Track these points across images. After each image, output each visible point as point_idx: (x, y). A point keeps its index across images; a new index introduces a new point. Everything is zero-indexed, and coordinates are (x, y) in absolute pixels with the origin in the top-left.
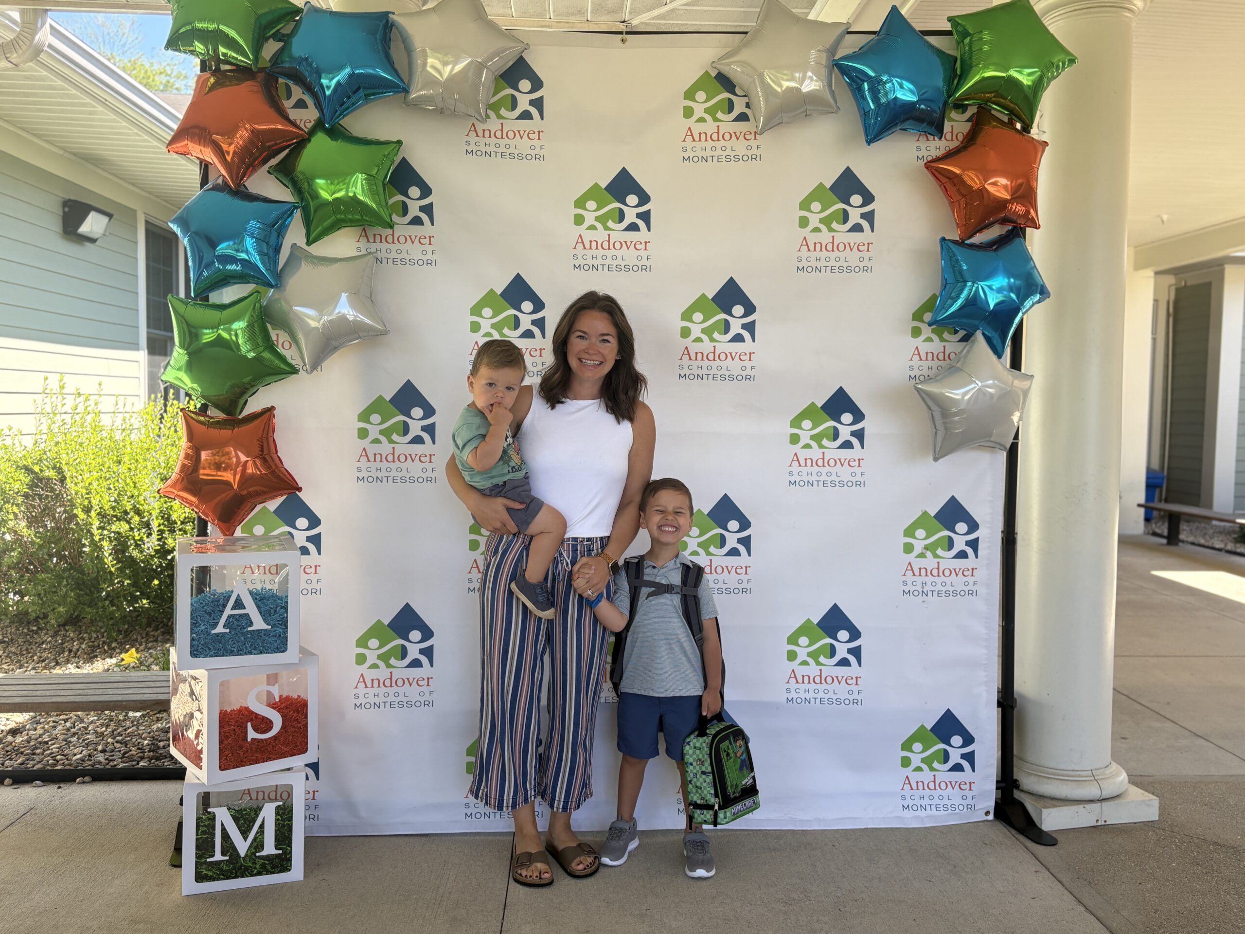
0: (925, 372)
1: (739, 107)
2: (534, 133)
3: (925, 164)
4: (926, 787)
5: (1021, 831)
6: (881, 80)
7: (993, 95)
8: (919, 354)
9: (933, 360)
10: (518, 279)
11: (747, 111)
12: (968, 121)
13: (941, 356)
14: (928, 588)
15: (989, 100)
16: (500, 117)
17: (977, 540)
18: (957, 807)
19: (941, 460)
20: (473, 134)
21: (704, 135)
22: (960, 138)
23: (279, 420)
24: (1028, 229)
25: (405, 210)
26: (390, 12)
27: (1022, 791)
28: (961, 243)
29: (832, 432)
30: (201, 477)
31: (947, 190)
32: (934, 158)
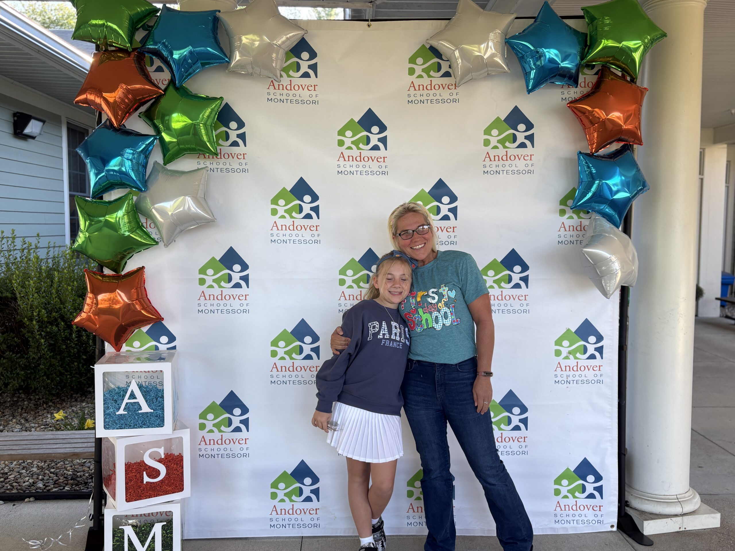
0: (569, 239)
1: (445, 68)
2: (312, 86)
3: (568, 104)
4: (571, 509)
5: (631, 536)
7: (612, 59)
8: (564, 227)
9: (573, 230)
10: (301, 180)
11: (450, 70)
13: (579, 228)
14: (570, 378)
15: (608, 62)
16: (289, 76)
17: (602, 347)
18: (591, 522)
20: (272, 88)
21: (422, 86)
23: (148, 276)
24: (635, 145)
25: (227, 137)
26: (217, 11)
27: (631, 508)
28: (590, 155)
29: (507, 278)
31: (582, 121)
32: (573, 99)
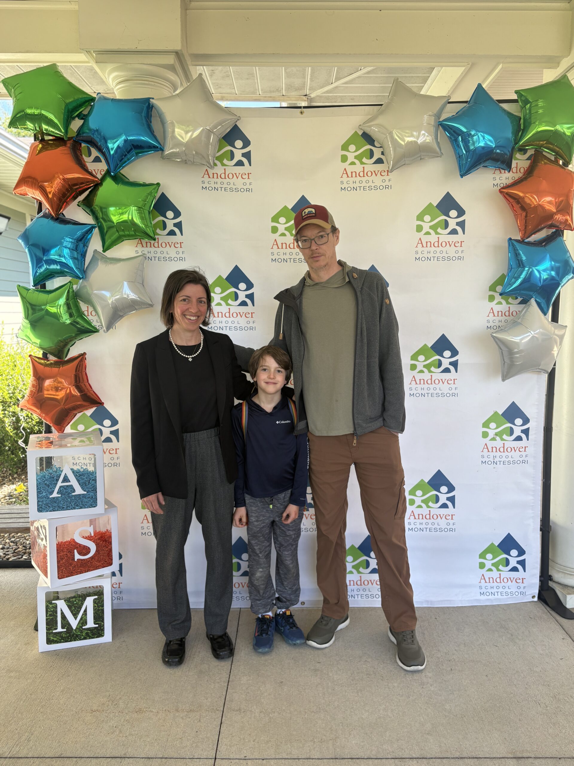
0: (497, 324)
1: (377, 155)
2: (246, 174)
3: (500, 190)
4: (495, 581)
5: (553, 609)
6: (471, 134)
7: (545, 142)
8: (493, 312)
9: (502, 316)
10: (236, 268)
11: (382, 157)
12: (527, 159)
13: (507, 314)
14: (497, 459)
15: (542, 146)
16: (223, 165)
17: (528, 429)
18: (514, 593)
19: (506, 381)
20: (206, 176)
21: (355, 173)
22: (522, 171)
23: (89, 362)
24: (565, 231)
25: (165, 227)
26: (151, 98)
27: (554, 581)
28: (521, 242)
29: (437, 362)
30: (45, 396)
31: (513, 207)
32: (505, 185)
